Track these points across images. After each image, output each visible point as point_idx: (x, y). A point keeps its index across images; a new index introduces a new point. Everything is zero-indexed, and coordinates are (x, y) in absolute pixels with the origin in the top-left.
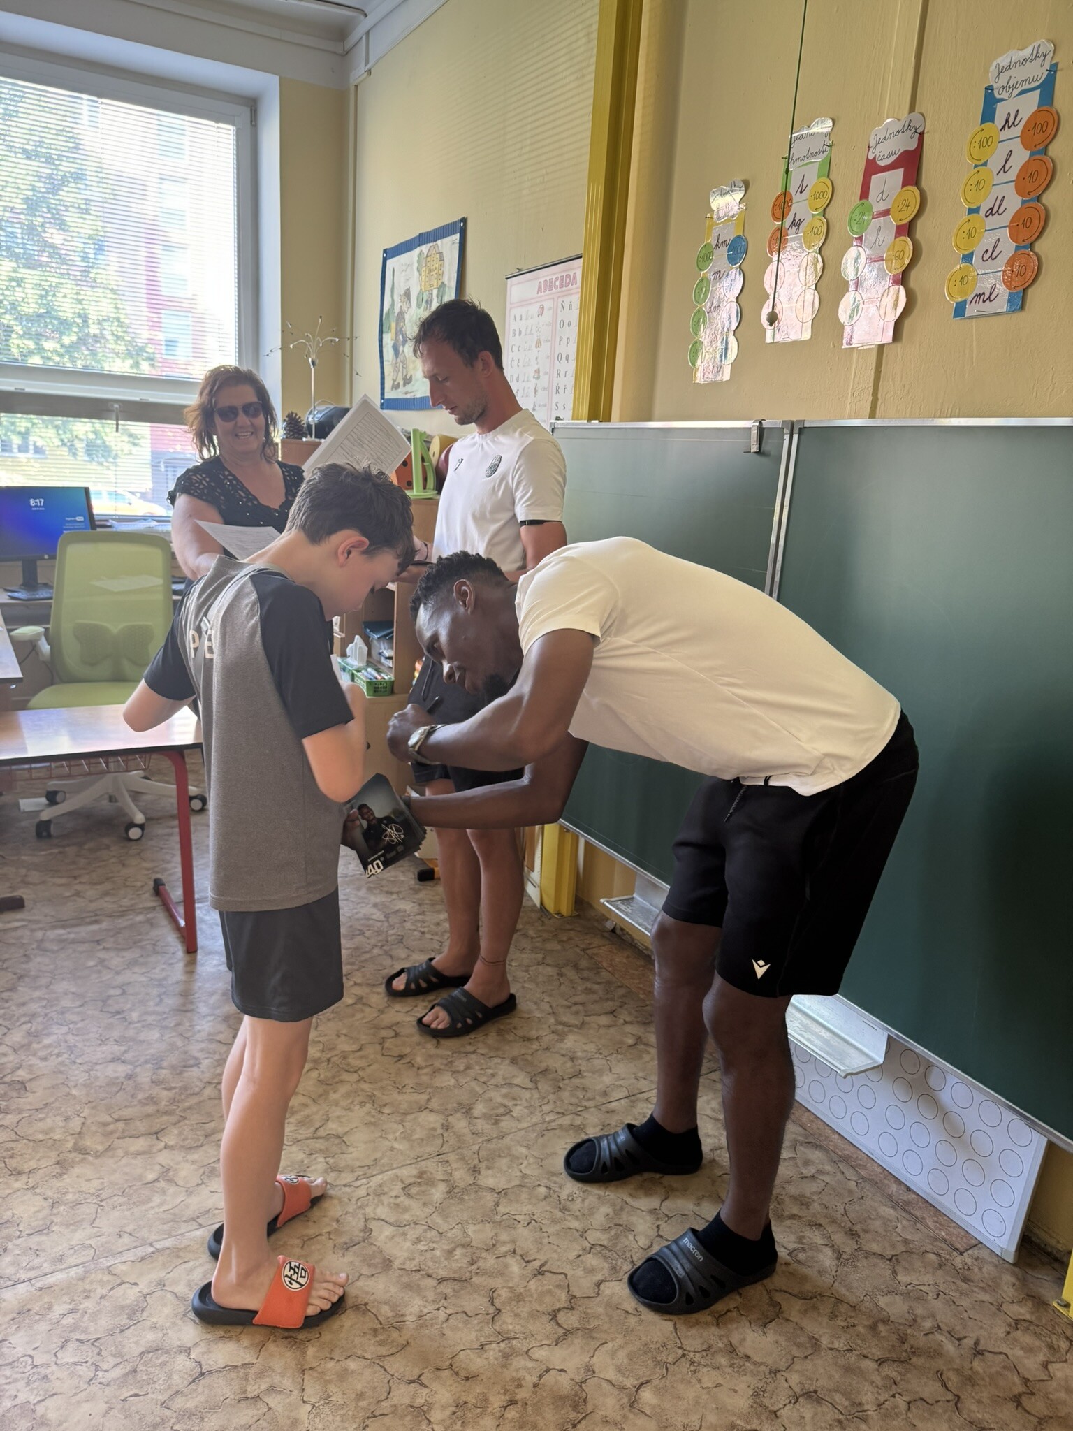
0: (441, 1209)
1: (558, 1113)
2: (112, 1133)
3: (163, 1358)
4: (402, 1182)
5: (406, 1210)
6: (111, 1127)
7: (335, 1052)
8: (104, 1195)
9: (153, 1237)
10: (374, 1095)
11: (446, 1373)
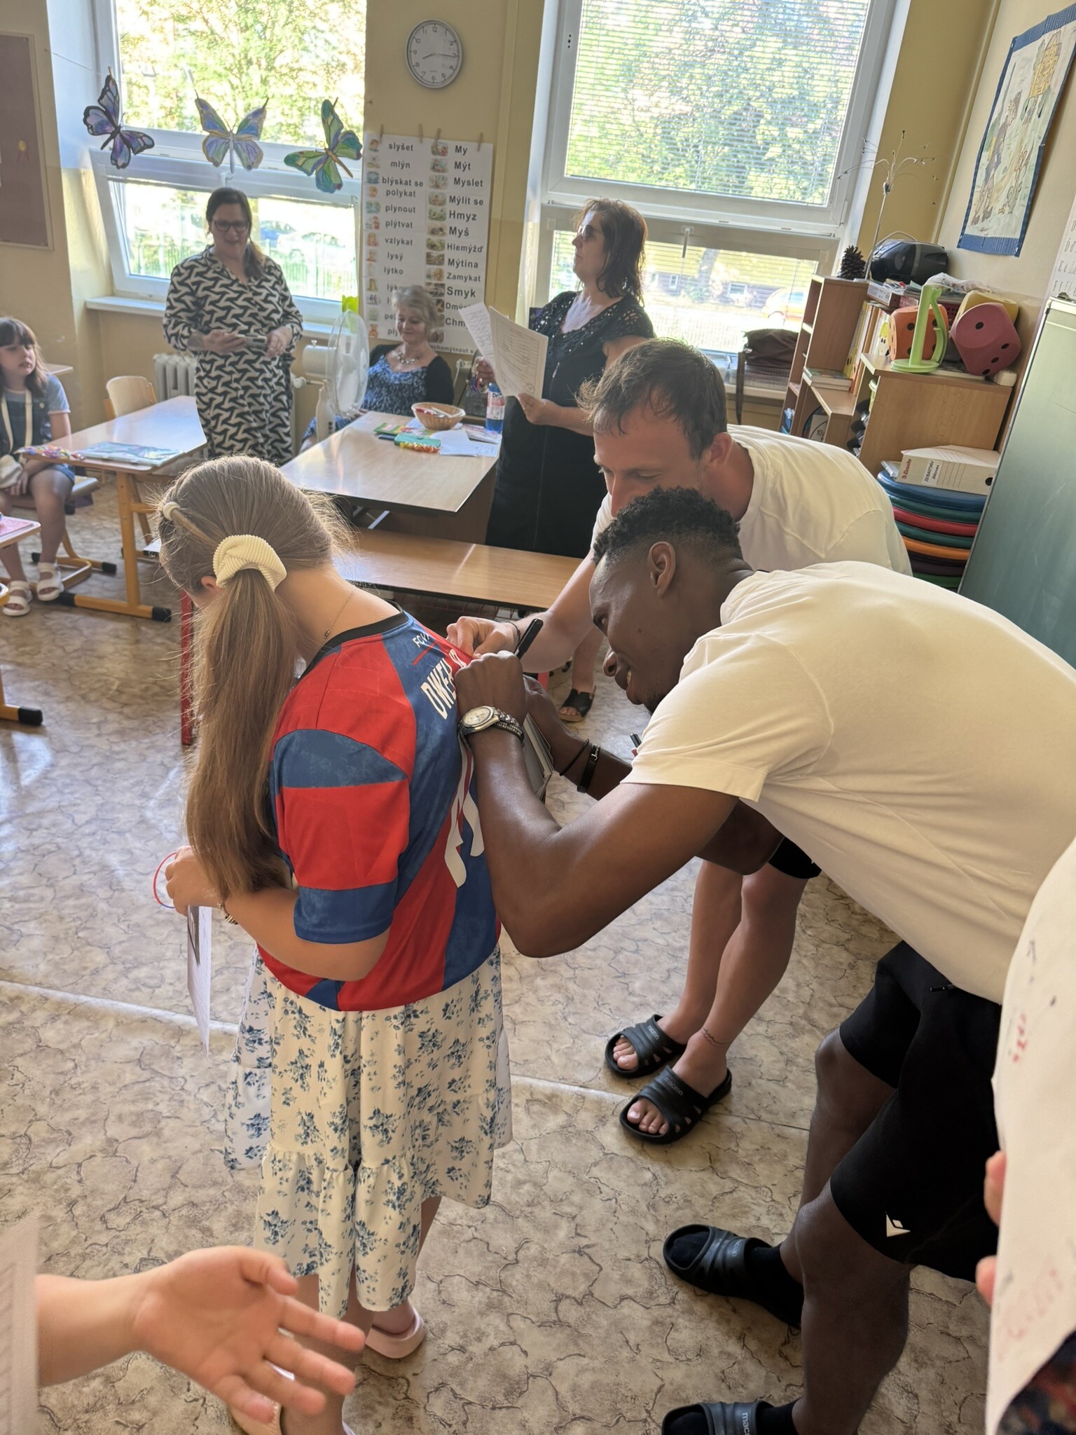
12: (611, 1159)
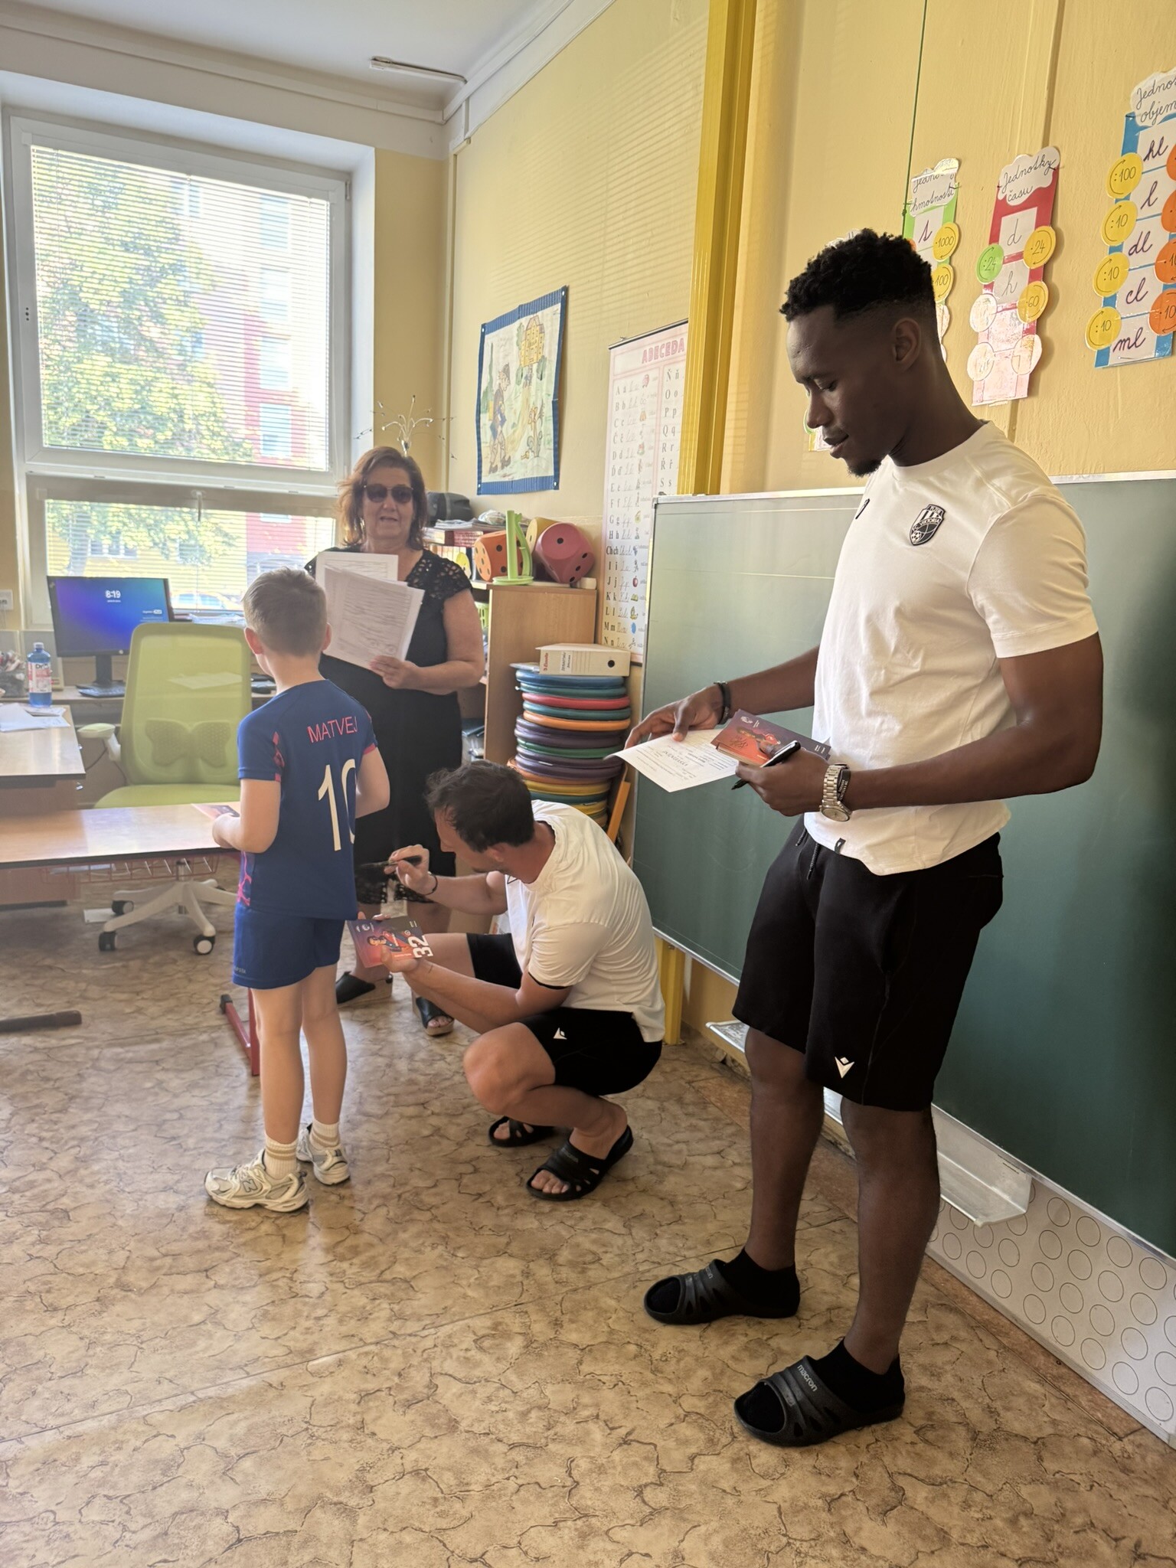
0: (516, 1366)
1: (654, 1263)
2: (158, 1269)
3: (199, 1520)
4: (475, 1333)
5: (477, 1364)
6: (158, 1263)
7: (408, 1188)
8: (145, 1336)
9: (196, 1385)
10: (448, 1237)
11: (513, 1552)
12: (590, 1351)
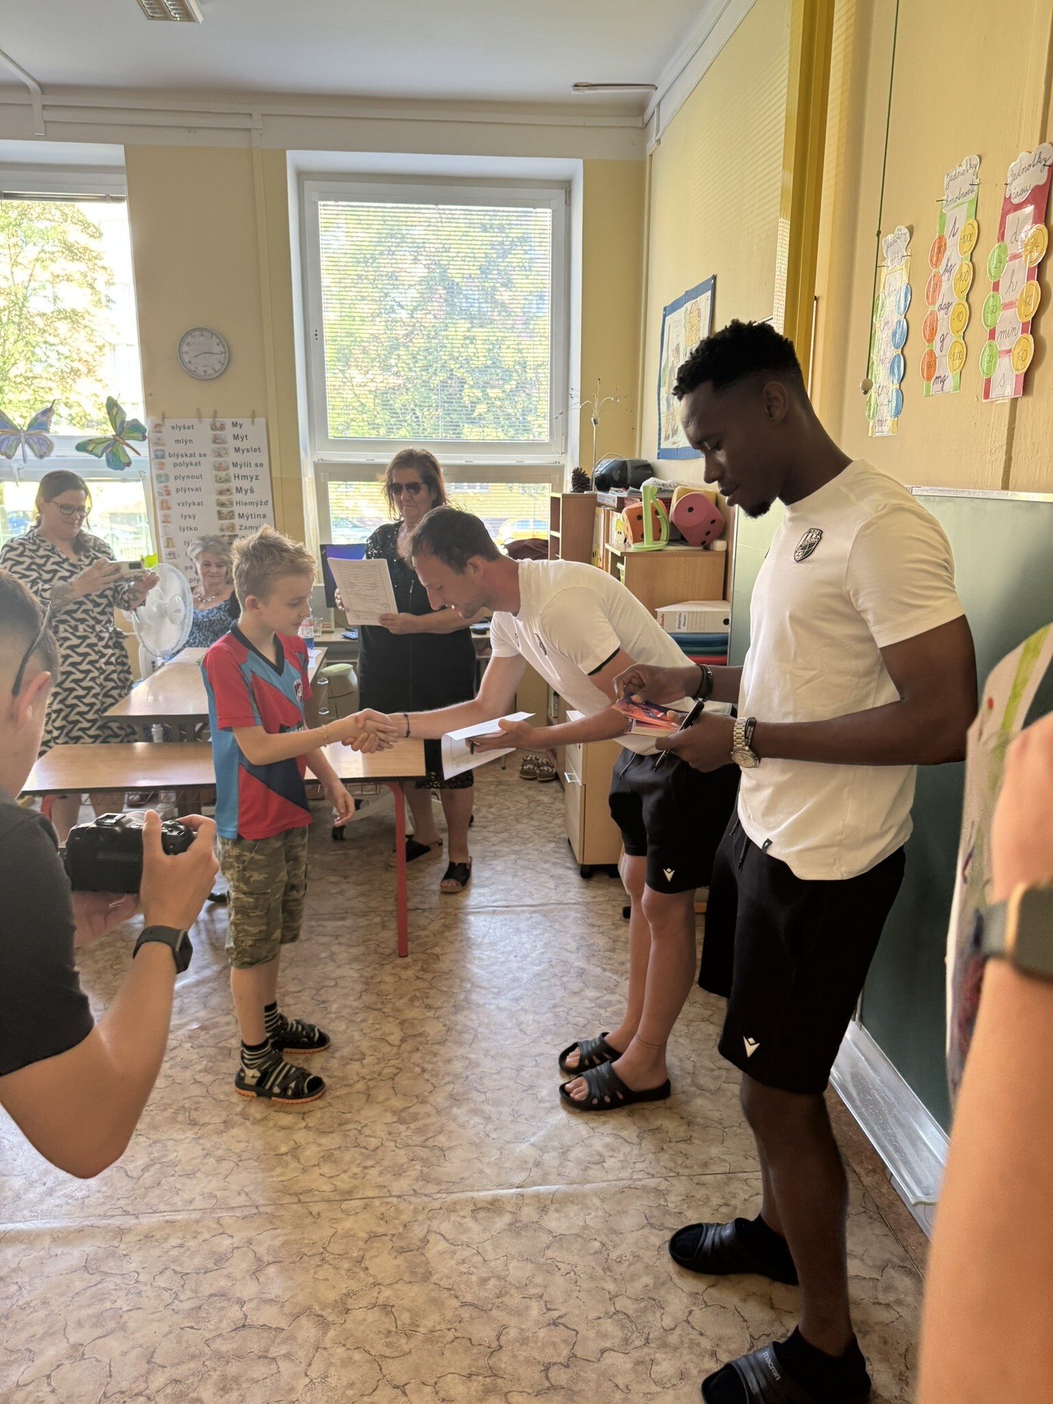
0: (495, 1239)
4: (475, 1204)
8: (244, 1156)
9: (261, 1202)
11: (428, 1389)
12: (560, 1239)
